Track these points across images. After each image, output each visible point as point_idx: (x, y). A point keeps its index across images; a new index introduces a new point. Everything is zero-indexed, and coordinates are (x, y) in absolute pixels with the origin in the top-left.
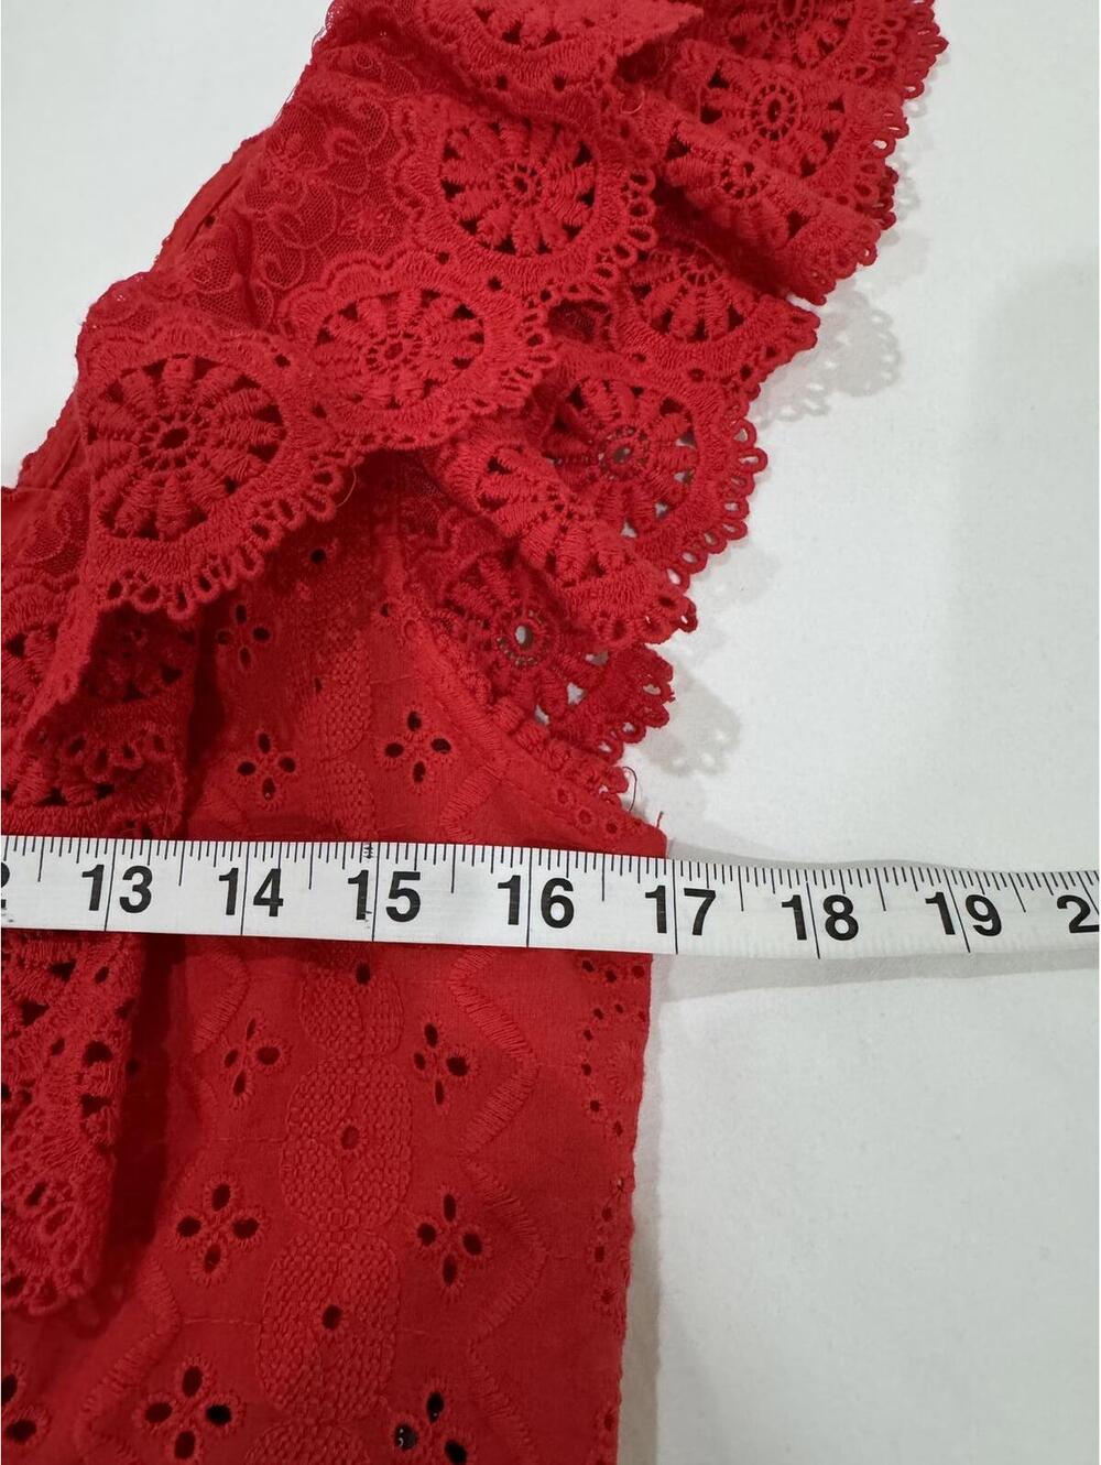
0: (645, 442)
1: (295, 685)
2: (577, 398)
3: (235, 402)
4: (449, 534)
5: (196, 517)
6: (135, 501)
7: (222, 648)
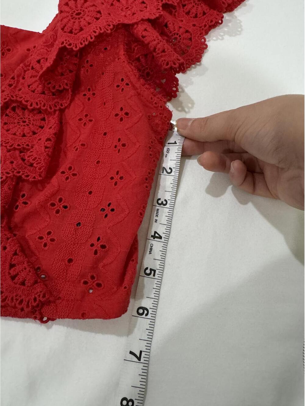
0: (180, 37)
1: (97, 76)
2: (166, 26)
3: (92, 9)
4: (134, 49)
5: (81, 29)
6: (69, 25)
7: (82, 69)
